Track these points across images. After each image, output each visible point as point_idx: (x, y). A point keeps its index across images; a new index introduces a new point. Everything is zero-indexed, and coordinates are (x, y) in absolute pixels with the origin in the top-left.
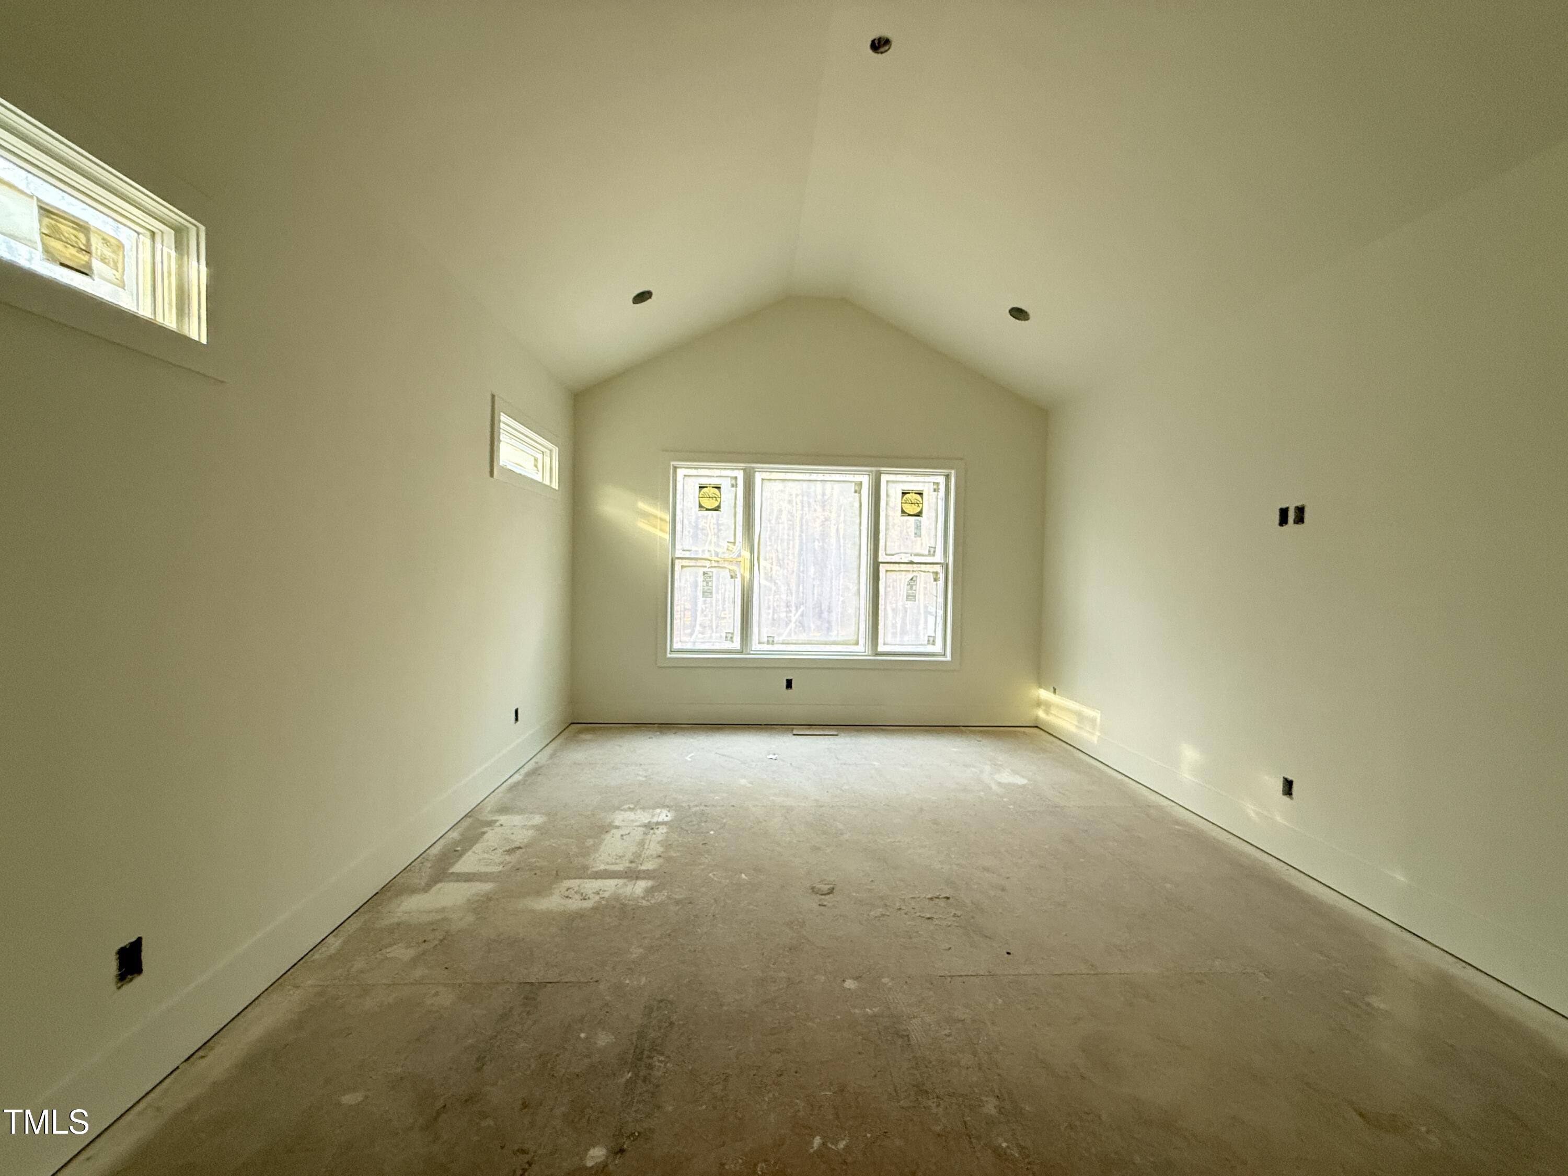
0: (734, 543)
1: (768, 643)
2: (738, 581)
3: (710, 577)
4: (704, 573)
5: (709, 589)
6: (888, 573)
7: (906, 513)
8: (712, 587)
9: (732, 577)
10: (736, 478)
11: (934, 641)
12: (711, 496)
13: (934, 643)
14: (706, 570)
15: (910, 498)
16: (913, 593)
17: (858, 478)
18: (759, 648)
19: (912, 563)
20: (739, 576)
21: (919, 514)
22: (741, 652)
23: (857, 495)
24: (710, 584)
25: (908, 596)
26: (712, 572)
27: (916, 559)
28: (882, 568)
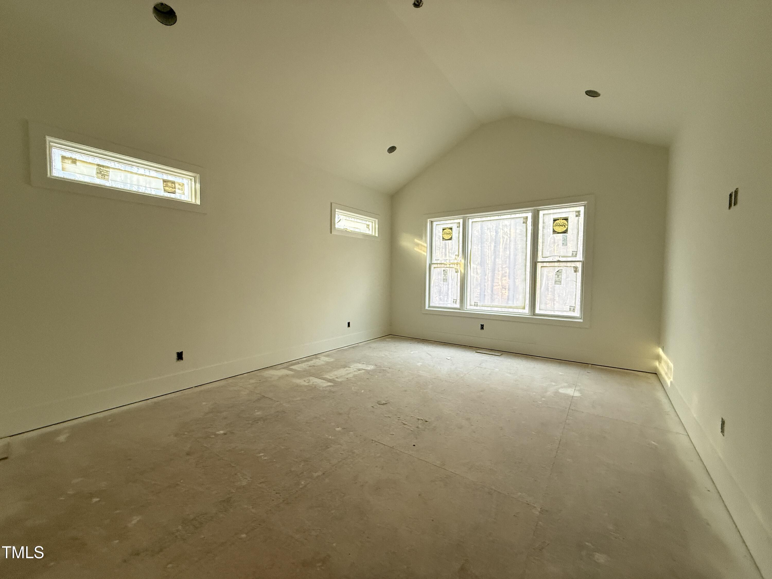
0: (458, 255)
1: (475, 305)
2: (459, 274)
3: (446, 272)
4: (444, 270)
5: (446, 278)
6: (542, 268)
7: (556, 232)
8: (447, 277)
9: (456, 272)
10: (459, 223)
11: (574, 309)
12: (448, 233)
13: (574, 310)
14: (444, 269)
15: (559, 222)
16: (559, 280)
17: (524, 215)
18: (470, 307)
19: (559, 261)
20: (459, 271)
21: (565, 232)
22: (459, 309)
23: (525, 224)
24: (446, 275)
25: (556, 281)
26: (447, 270)
27: (561, 259)
28: (539, 265)
